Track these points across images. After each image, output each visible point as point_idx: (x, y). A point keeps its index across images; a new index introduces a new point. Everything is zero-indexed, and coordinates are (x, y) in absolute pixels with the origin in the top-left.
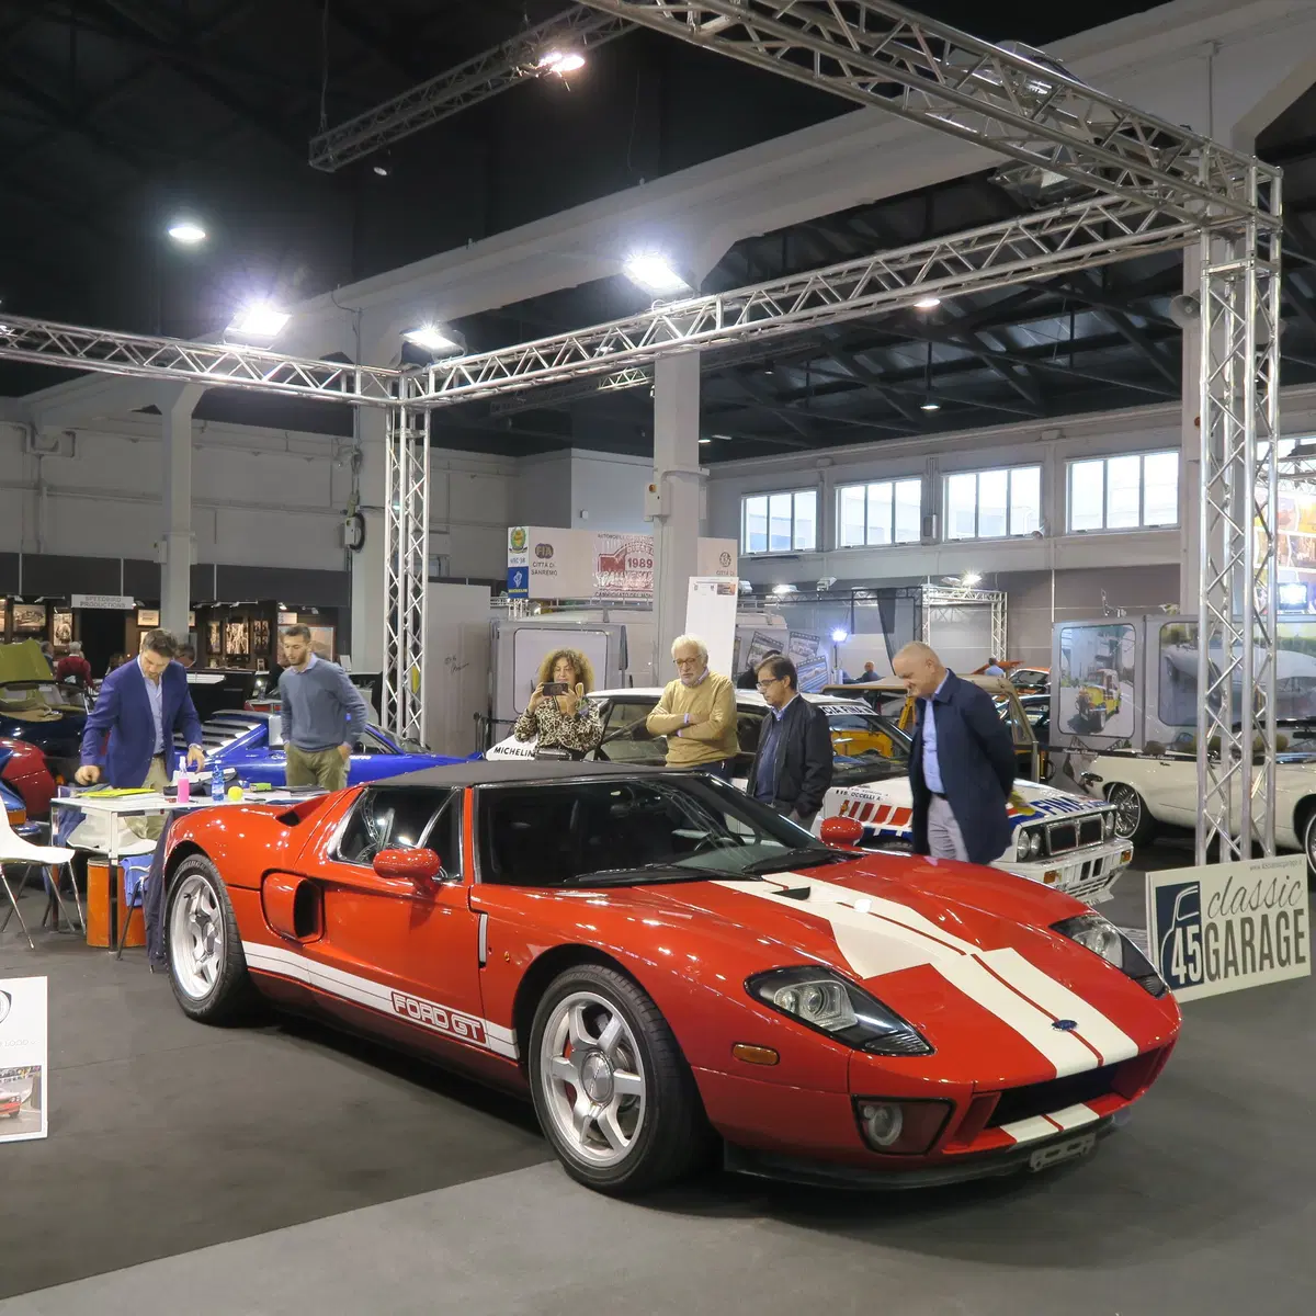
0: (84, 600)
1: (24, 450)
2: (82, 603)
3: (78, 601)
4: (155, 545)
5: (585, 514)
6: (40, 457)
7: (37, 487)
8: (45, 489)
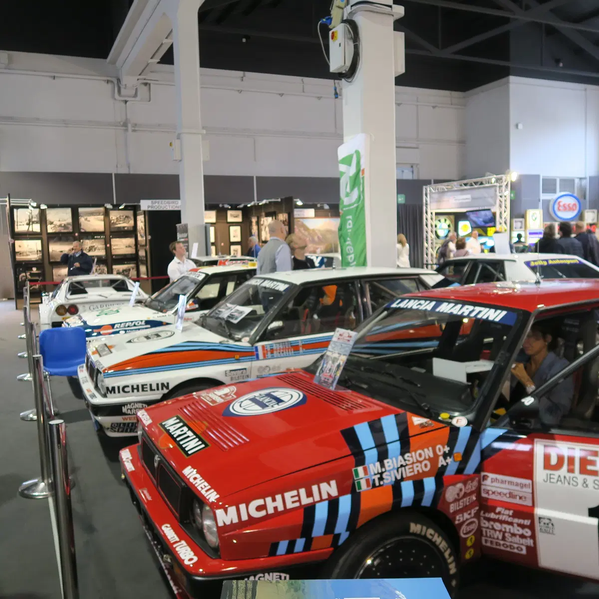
0: (150, 205)
1: (113, 97)
2: (149, 207)
3: (146, 205)
4: (171, 144)
5: (520, 126)
6: (126, 102)
7: (125, 125)
8: (130, 126)
